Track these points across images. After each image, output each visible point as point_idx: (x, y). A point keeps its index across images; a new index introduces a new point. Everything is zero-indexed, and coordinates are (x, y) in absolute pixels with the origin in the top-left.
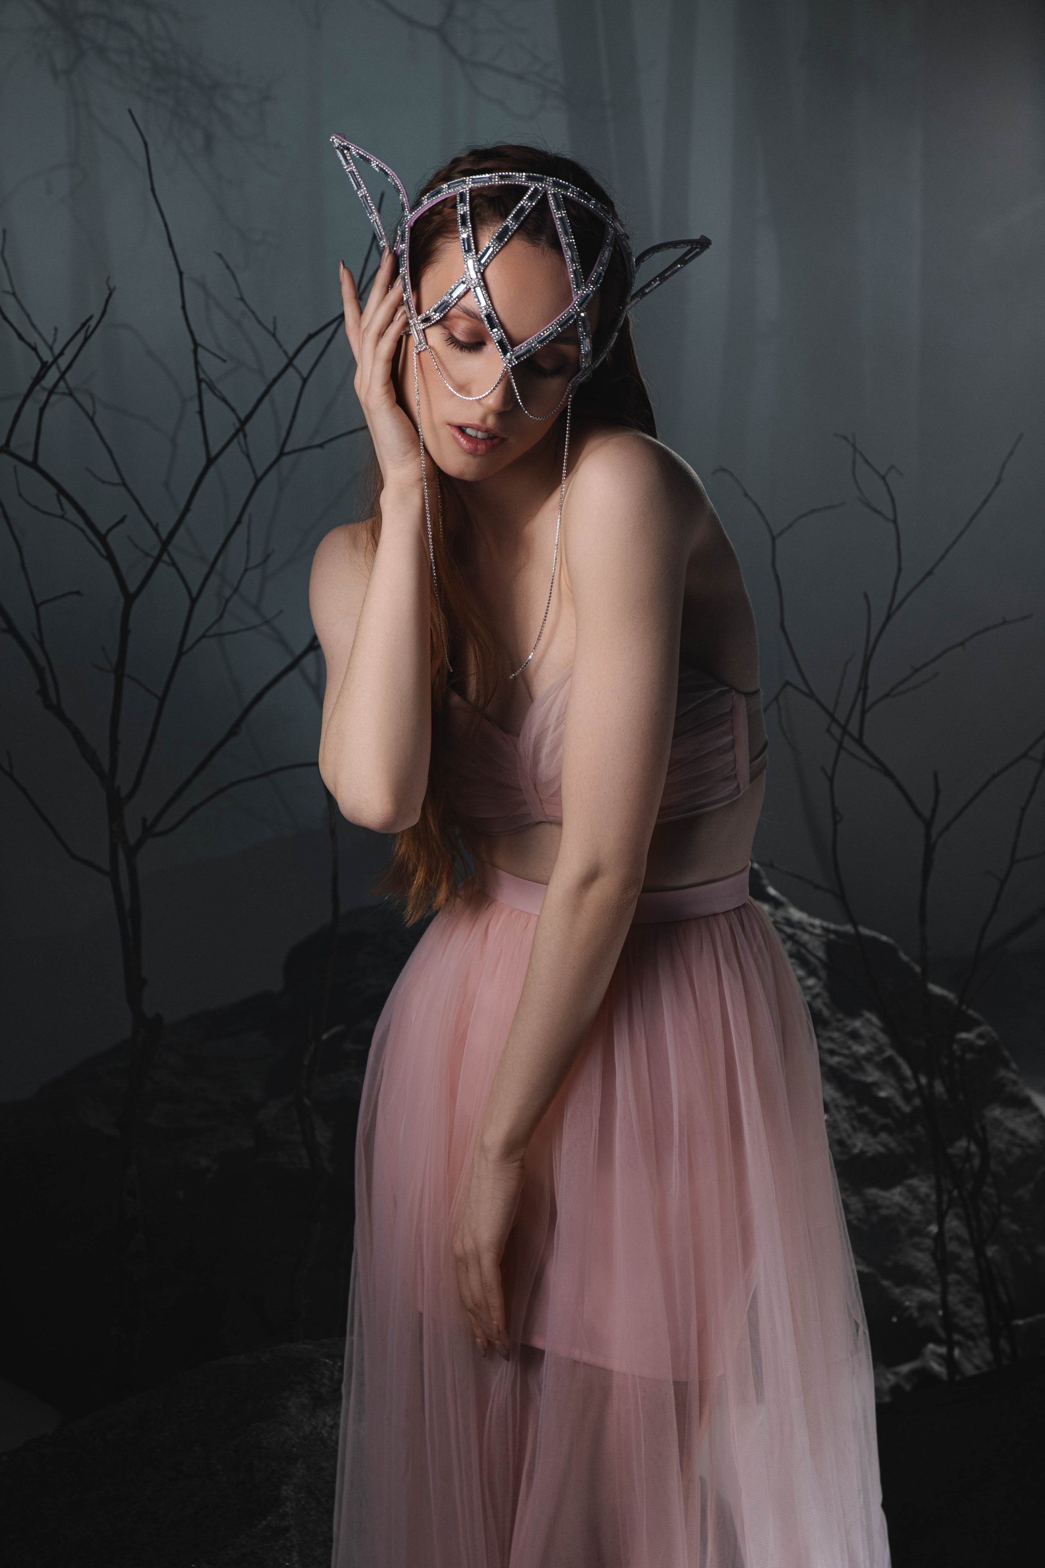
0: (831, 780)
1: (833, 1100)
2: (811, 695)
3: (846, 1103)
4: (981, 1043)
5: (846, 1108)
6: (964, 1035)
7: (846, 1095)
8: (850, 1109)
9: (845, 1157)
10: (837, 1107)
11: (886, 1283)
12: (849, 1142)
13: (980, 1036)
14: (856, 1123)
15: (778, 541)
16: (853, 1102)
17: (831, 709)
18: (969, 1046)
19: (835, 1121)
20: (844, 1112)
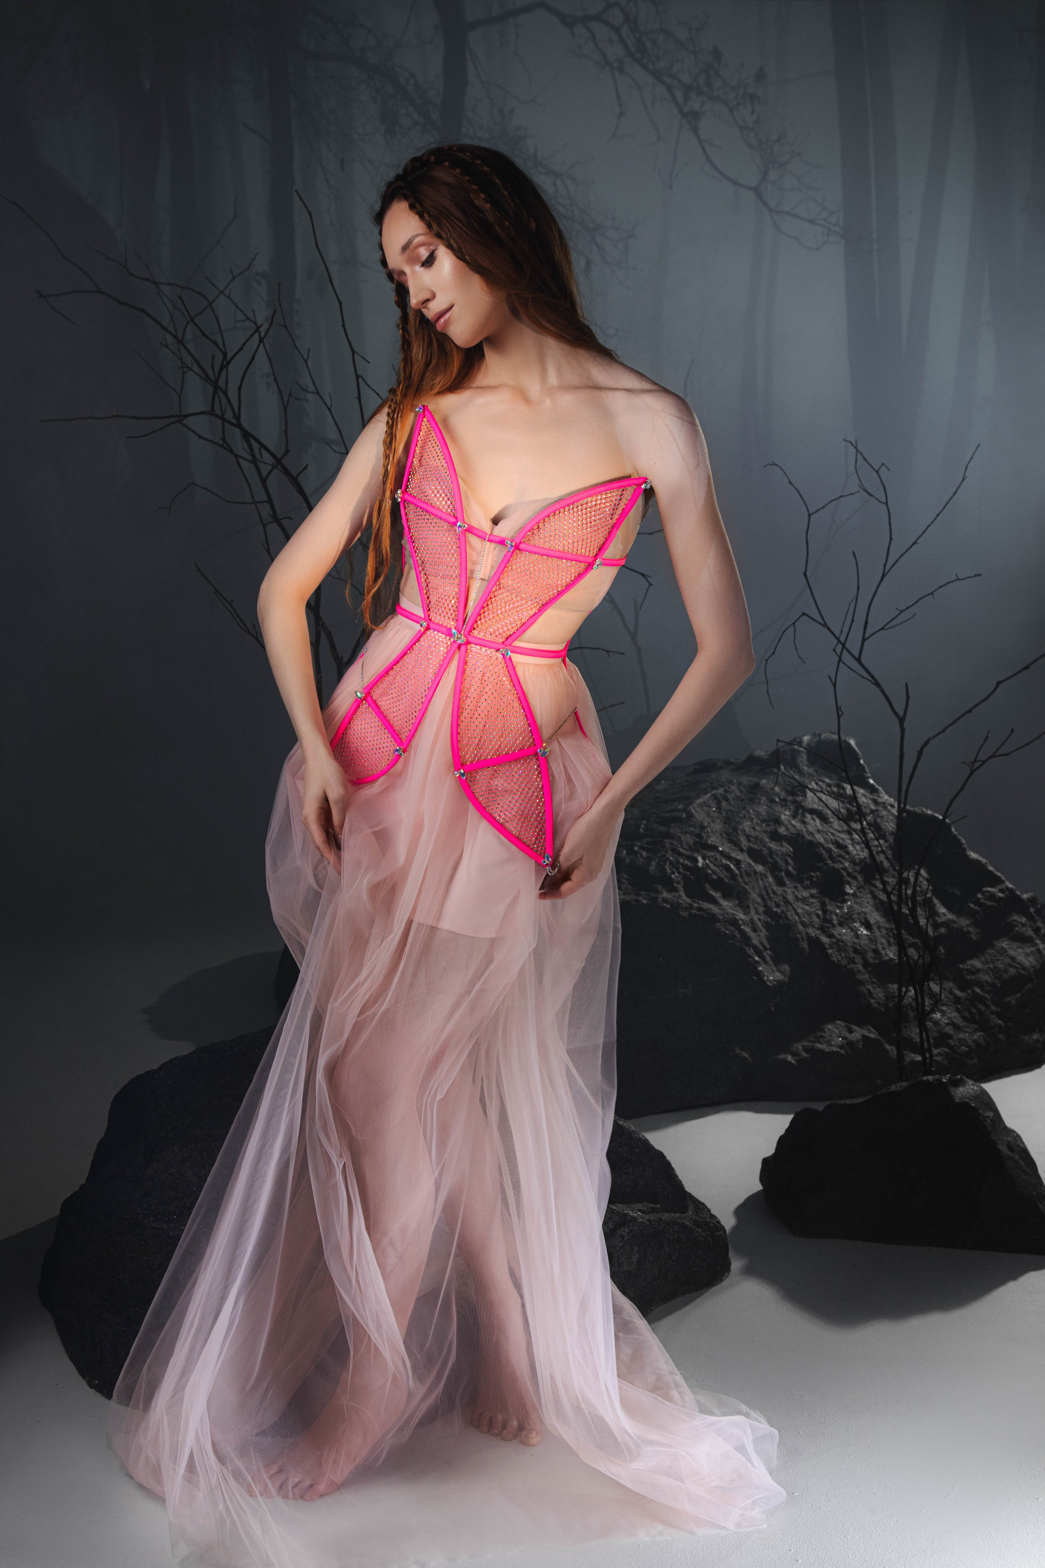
0: (834, 685)
1: (877, 922)
2: (825, 625)
3: (887, 926)
4: (1001, 895)
5: (886, 929)
6: (990, 889)
7: (889, 921)
8: (892, 929)
9: (877, 961)
10: (879, 928)
11: (888, 1047)
12: (883, 952)
13: (1001, 891)
14: (891, 940)
15: (812, 517)
16: (893, 926)
17: (838, 636)
18: (992, 897)
19: (875, 936)
20: (884, 932)
